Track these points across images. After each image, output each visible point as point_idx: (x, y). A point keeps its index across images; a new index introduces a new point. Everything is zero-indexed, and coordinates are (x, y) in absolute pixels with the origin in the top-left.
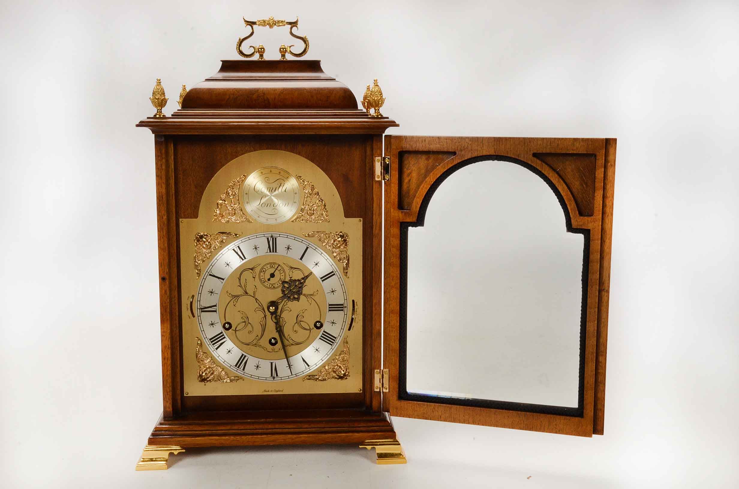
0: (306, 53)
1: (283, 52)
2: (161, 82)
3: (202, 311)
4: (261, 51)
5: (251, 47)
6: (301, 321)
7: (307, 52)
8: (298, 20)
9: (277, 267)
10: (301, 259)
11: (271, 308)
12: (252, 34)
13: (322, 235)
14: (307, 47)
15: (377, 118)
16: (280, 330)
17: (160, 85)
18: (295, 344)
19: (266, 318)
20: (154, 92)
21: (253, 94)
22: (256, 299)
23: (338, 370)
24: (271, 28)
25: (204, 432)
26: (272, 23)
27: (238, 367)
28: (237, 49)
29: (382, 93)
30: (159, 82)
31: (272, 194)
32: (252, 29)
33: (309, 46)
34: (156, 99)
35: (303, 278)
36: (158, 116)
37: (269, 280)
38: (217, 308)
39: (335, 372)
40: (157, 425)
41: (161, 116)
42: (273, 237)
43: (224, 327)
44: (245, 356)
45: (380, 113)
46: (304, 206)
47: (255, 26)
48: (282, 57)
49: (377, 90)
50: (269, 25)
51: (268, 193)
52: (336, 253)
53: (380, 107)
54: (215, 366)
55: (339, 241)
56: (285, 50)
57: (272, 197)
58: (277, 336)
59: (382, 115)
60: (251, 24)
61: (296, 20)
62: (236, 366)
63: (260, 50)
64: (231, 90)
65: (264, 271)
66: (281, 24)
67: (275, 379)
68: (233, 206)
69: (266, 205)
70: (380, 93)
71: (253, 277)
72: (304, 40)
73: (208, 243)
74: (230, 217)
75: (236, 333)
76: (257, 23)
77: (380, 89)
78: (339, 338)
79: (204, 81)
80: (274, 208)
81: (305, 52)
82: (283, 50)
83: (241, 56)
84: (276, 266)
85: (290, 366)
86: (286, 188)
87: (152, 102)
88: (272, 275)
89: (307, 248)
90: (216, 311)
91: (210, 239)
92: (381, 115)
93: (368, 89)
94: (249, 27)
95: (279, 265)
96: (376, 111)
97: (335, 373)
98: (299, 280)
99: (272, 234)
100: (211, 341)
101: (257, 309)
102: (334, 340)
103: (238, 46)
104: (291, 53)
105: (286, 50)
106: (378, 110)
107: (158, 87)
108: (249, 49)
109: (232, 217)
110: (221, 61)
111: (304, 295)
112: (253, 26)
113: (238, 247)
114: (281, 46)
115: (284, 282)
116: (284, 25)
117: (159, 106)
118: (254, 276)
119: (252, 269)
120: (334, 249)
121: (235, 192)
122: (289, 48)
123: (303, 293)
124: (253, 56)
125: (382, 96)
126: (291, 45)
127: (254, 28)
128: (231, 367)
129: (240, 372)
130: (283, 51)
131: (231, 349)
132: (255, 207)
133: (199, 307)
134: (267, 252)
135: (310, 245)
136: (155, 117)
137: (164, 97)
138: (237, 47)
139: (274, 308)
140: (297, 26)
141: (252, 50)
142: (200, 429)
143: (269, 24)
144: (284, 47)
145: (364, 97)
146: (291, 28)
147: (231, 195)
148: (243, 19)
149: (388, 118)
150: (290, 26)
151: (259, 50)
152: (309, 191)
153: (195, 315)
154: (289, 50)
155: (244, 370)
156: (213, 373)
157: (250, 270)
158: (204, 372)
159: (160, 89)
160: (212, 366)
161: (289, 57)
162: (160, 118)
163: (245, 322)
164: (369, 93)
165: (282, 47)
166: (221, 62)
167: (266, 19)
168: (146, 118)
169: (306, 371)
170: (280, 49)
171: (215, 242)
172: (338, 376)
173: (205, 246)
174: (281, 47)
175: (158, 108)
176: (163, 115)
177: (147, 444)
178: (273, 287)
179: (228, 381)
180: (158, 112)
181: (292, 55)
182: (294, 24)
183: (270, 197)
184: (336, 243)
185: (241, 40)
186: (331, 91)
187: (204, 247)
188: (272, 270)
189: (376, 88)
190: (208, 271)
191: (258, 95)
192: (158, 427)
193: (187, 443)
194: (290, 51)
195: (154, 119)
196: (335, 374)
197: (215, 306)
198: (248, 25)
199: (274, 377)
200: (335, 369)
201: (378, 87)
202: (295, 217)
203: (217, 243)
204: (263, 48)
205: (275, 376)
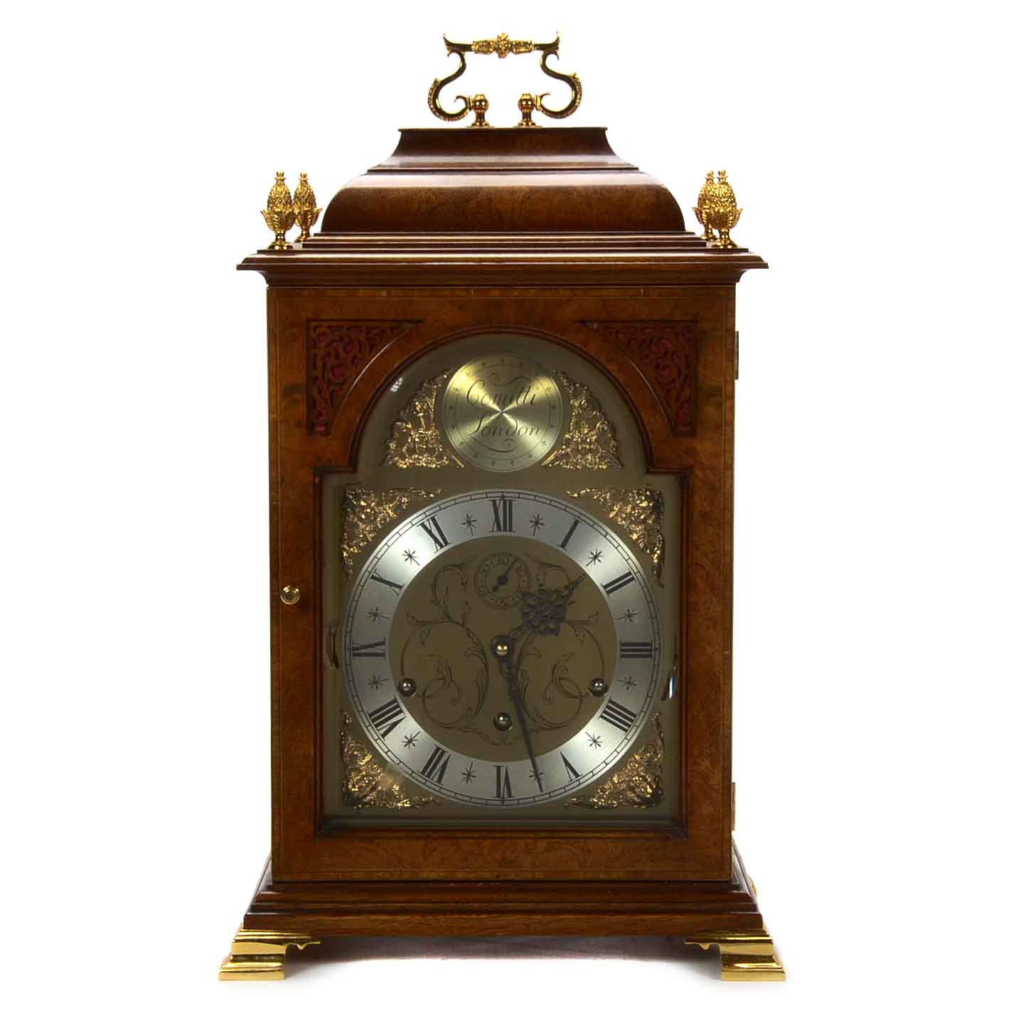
0: (575, 110)
1: (527, 108)
2: (284, 179)
3: (354, 655)
4: (479, 106)
5: (458, 97)
6: (563, 679)
7: (577, 107)
8: (560, 40)
9: (513, 563)
10: (563, 545)
11: (499, 648)
12: (461, 71)
13: (609, 494)
14: (578, 97)
15: (725, 250)
16: (517, 697)
17: (284, 184)
18: (547, 727)
19: (487, 671)
20: (272, 199)
21: (468, 202)
22: (468, 630)
23: (640, 784)
24: (503, 57)
25: (360, 906)
26: (504, 48)
27: (428, 776)
28: (429, 102)
29: (735, 200)
30: (282, 178)
31: (504, 408)
32: (463, 60)
33: (581, 95)
34: (276, 213)
35: (566, 587)
36: (277, 248)
37: (495, 589)
38: (385, 647)
39: (632, 789)
40: (262, 891)
41: (285, 248)
42: (506, 499)
43: (400, 688)
44: (443, 752)
45: (732, 238)
46: (571, 434)
47: (468, 56)
48: (523, 118)
49: (725, 193)
50: (497, 52)
51: (496, 407)
52: (637, 533)
53: (731, 227)
54: (380, 773)
55: (643, 508)
56: (530, 103)
57: (504, 414)
58: (510, 707)
59: (734, 245)
60: (458, 49)
61: (554, 41)
62: (423, 772)
63: (478, 103)
64: (423, 194)
65: (484, 571)
66: (523, 49)
67: (505, 803)
68: (422, 434)
69: (492, 432)
70: (730, 200)
71: (463, 584)
72: (572, 82)
73: (371, 510)
74: (416, 456)
75: (424, 701)
76: (473, 47)
77: (732, 191)
78: (641, 717)
79: (366, 174)
80: (508, 438)
81: (572, 107)
82: (527, 103)
83: (438, 117)
84: (511, 560)
85: (537, 775)
86: (534, 396)
87: (266, 220)
88: (503, 580)
89: (576, 523)
90: (383, 655)
91: (374, 501)
92: (732, 243)
93: (708, 180)
94: (455, 56)
95: (517, 559)
96: (723, 237)
97: (634, 792)
98: (557, 591)
99: (503, 492)
100: (373, 718)
101: (469, 652)
102: (632, 721)
103: (432, 97)
104: (545, 111)
105: (532, 104)
106: (728, 234)
107: (279, 189)
108: (455, 101)
109: (420, 457)
110: (399, 130)
111: (570, 623)
112: (463, 53)
113: (433, 519)
114: (523, 95)
115: (526, 594)
116: (530, 51)
117: (280, 228)
118: (464, 582)
119: (460, 566)
120: (633, 526)
121: (428, 404)
122: (539, 99)
123: (568, 617)
124: (462, 118)
125: (734, 204)
126: (543, 93)
127: (465, 57)
128: (414, 775)
129: (432, 786)
130: (527, 106)
131: (415, 737)
132: (469, 435)
133: (348, 646)
134: (493, 531)
135: (582, 517)
136: (271, 250)
137: (291, 210)
138: (429, 99)
139: (505, 648)
140: (556, 54)
141: (461, 105)
142: (352, 898)
143: (497, 49)
144: (528, 97)
145: (700, 199)
146: (544, 58)
147: (420, 409)
148: (443, 40)
149: (746, 250)
150: (540, 53)
151: (475, 105)
152: (581, 403)
153: (339, 661)
154: (539, 104)
155: (439, 781)
156: (374, 789)
157: (457, 570)
158: (357, 783)
159: (284, 193)
160: (374, 773)
161: (540, 120)
162: (281, 252)
163: (444, 678)
164: (711, 189)
165: (525, 97)
166: (400, 133)
167: (492, 37)
168: (256, 252)
169: (570, 787)
170: (521, 101)
171: (384, 509)
172: (638, 797)
173: (363, 516)
174: (523, 98)
175: (279, 232)
176: (287, 245)
177: (243, 926)
178: (503, 604)
179: (405, 805)
180: (277, 239)
181: (546, 114)
182: (550, 49)
183: (502, 414)
184: (637, 511)
185: (438, 84)
186: (629, 194)
187: (361, 520)
188: (501, 570)
189: (723, 189)
190: (369, 569)
191: (478, 202)
192: (263, 895)
193: (323, 927)
194: (541, 106)
195: (268, 255)
196: (633, 795)
197: (383, 643)
198: (452, 51)
199: (503, 798)
200: (633, 782)
201: (727, 187)
202: (552, 457)
203: (390, 511)
204: (486, 101)
205: (506, 795)
